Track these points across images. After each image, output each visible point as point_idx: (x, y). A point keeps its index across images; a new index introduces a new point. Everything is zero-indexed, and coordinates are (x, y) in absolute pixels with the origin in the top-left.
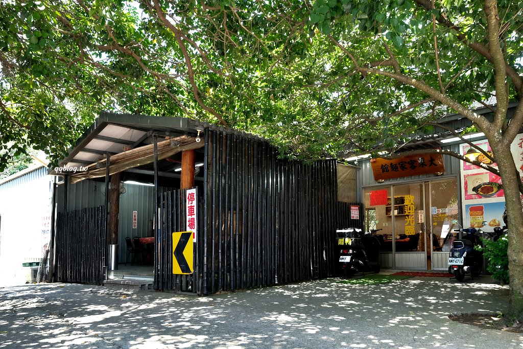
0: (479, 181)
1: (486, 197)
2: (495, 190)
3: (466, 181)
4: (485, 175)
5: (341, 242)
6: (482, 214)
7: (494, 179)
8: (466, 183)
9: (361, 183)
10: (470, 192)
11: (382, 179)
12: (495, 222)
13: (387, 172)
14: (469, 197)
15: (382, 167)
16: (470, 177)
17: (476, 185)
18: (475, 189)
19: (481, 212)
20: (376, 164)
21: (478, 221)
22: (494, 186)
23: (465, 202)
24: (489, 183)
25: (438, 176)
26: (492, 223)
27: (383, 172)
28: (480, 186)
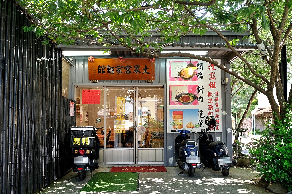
0: (180, 91)
1: (185, 104)
2: (192, 99)
3: (171, 90)
4: (185, 87)
5: (76, 141)
6: (182, 118)
7: (191, 91)
8: (171, 92)
9: (73, 81)
10: (174, 99)
11: (97, 80)
12: (191, 125)
13: (103, 73)
14: (172, 104)
15: (99, 68)
16: (174, 87)
17: (178, 94)
18: (177, 97)
19: (181, 116)
20: (93, 64)
21: (178, 123)
22: (191, 96)
23: (169, 108)
24: (187, 94)
25: (148, 82)
26: (188, 125)
27: (99, 73)
28: (181, 95)
